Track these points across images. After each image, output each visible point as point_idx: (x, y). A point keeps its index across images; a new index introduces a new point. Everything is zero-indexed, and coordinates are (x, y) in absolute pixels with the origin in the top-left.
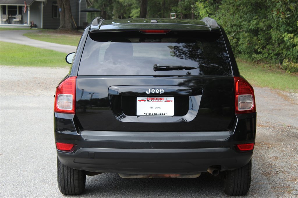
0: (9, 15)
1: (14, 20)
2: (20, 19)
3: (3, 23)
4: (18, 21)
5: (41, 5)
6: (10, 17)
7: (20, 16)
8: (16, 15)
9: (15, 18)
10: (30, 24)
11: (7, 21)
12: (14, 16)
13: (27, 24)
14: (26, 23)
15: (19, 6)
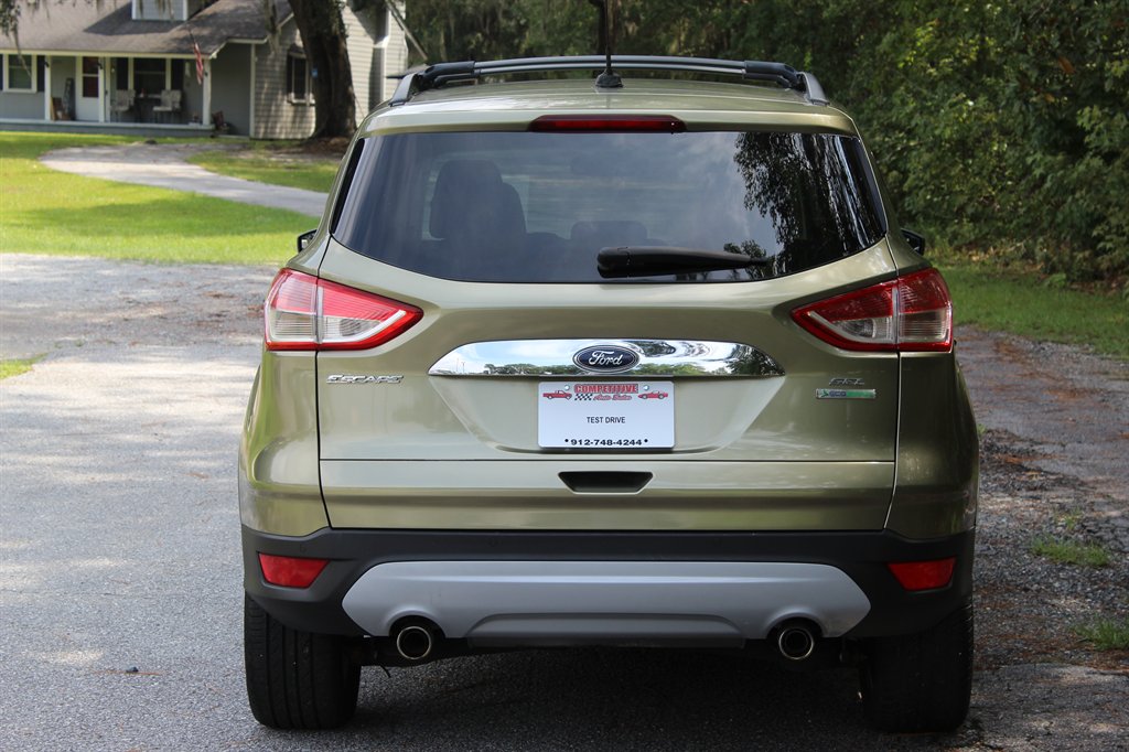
0: (138, 92)
1: (156, 109)
2: (177, 106)
3: (117, 121)
4: (169, 113)
5: (250, 57)
6: (142, 100)
7: (177, 95)
8: (163, 93)
9: (158, 102)
10: (212, 123)
11: (131, 109)
12: (156, 96)
13: (201, 122)
14: (199, 120)
15: (174, 61)
